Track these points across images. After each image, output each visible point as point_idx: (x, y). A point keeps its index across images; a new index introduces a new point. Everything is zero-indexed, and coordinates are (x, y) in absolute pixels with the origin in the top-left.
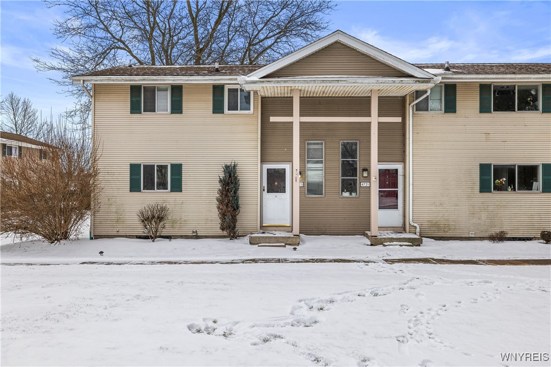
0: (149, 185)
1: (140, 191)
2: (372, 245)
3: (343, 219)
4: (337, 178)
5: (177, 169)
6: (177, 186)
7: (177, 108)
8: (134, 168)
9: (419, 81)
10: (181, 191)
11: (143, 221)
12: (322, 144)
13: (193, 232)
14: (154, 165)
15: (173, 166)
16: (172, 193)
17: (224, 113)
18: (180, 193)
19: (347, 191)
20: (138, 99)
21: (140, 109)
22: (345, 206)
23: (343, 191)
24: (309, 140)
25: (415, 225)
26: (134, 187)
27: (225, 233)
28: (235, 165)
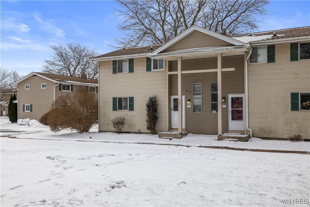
0: (120, 108)
1: (117, 110)
2: (218, 140)
3: (212, 125)
4: (210, 103)
5: (132, 99)
6: (132, 108)
7: (131, 70)
8: (114, 99)
9: (236, 48)
10: (133, 110)
11: (114, 124)
12: (201, 84)
13: (138, 130)
14: (122, 98)
15: (130, 98)
16: (130, 111)
17: (151, 71)
18: (133, 111)
19: (214, 110)
20: (115, 67)
21: (116, 72)
22: (213, 118)
23: (212, 110)
24: (194, 82)
25: (249, 130)
26: (114, 109)
27: (149, 131)
28: (155, 97)
